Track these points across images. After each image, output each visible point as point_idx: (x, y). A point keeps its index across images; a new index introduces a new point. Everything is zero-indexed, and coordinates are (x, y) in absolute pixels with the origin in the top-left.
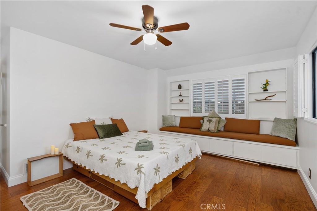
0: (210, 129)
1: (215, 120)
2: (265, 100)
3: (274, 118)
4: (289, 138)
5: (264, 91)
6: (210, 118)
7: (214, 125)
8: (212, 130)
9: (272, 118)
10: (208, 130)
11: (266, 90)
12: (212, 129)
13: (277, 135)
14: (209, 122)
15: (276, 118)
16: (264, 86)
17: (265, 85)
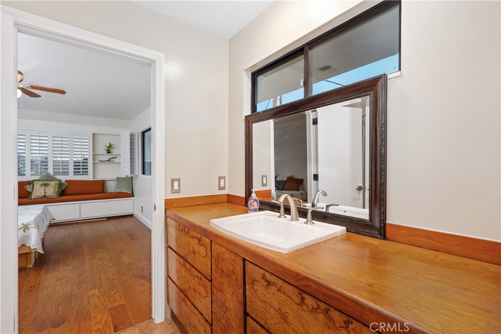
0: (47, 195)
1: (54, 183)
2: (108, 161)
3: (116, 177)
4: (128, 192)
5: (108, 153)
6: (46, 182)
7: (52, 190)
8: (50, 196)
9: (115, 177)
10: (45, 196)
11: (109, 152)
12: (51, 194)
13: (119, 191)
14: (44, 187)
15: (117, 177)
16: (108, 149)
17: (109, 147)
